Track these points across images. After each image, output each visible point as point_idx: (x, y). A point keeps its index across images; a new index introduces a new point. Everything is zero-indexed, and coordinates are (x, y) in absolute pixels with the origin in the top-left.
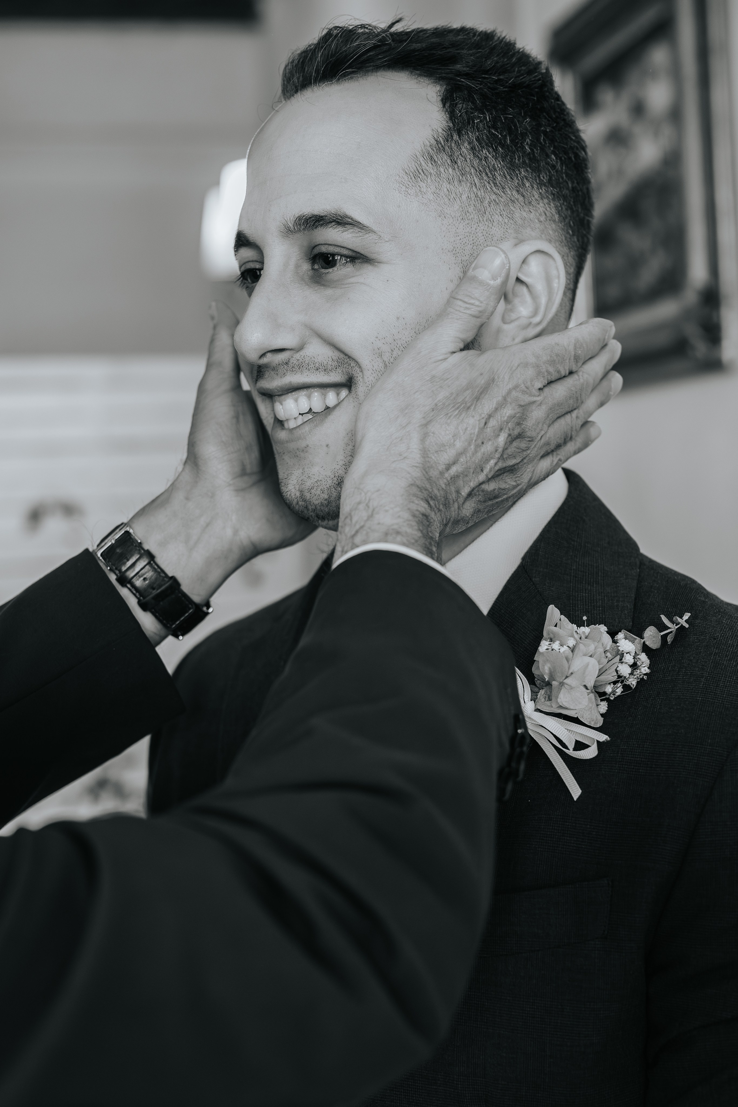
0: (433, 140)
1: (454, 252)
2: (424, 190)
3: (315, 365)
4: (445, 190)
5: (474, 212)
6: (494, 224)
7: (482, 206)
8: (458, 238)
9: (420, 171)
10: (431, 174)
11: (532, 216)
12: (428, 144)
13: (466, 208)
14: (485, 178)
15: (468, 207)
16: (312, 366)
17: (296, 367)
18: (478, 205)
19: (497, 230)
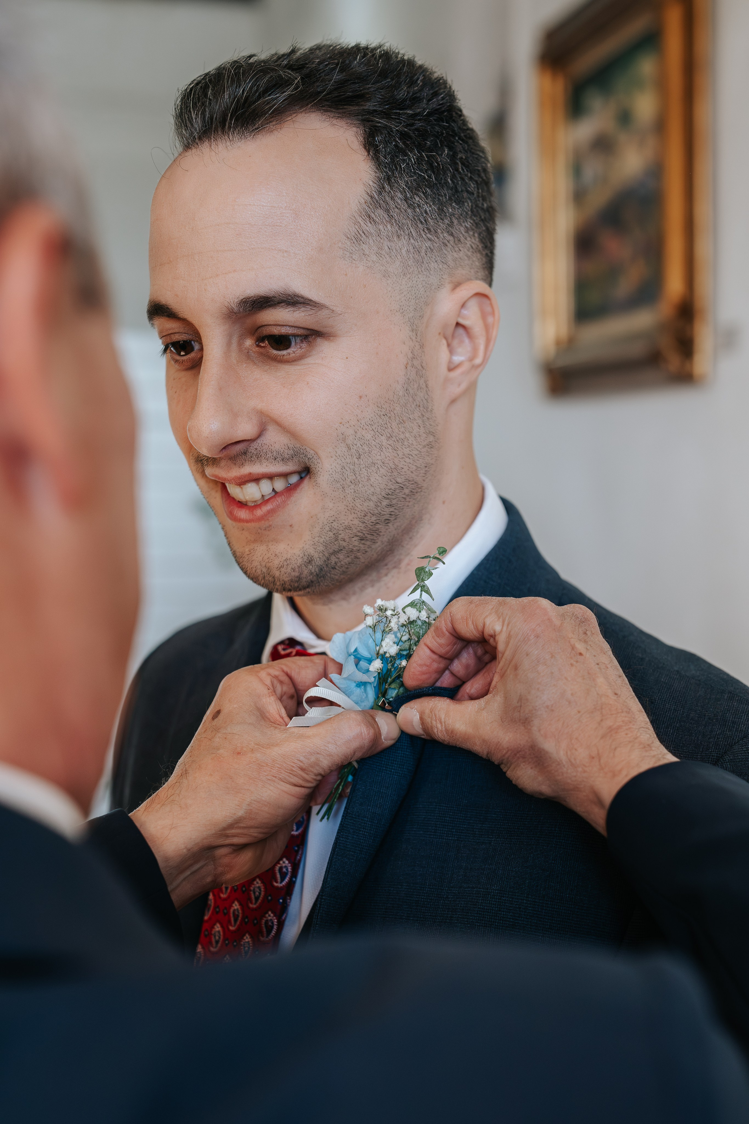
0: (367, 196)
1: (401, 311)
2: (367, 252)
3: (272, 454)
4: (386, 248)
5: (413, 264)
6: (432, 272)
7: (420, 256)
8: (403, 295)
9: (361, 233)
10: (371, 234)
11: (461, 254)
12: (363, 201)
13: (406, 262)
14: (420, 225)
15: (408, 260)
16: (270, 455)
17: (254, 457)
18: (416, 256)
19: (434, 278)
